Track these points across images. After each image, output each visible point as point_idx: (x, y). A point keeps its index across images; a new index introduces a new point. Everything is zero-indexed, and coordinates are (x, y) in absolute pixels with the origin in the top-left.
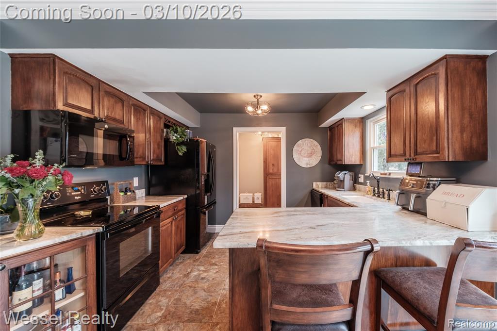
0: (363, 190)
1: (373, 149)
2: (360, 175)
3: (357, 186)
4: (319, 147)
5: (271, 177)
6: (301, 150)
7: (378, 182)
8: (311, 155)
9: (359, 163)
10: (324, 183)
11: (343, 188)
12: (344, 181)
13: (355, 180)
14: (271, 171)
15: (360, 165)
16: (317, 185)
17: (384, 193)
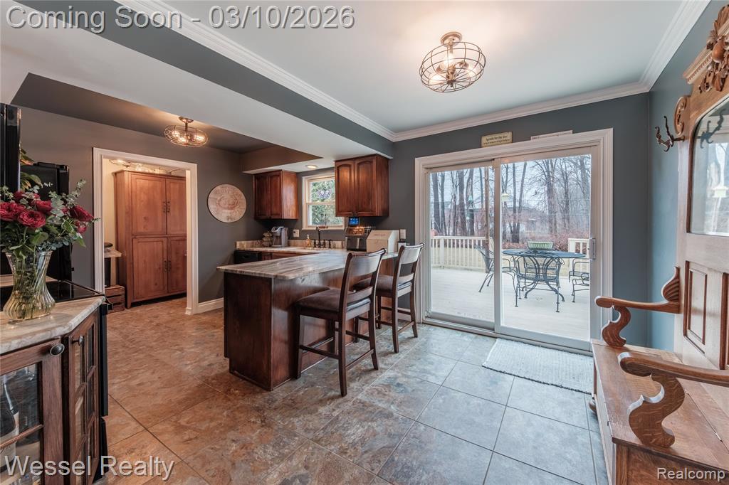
0: (299, 244)
1: (309, 204)
2: (294, 230)
3: (292, 241)
4: (243, 197)
5: (140, 240)
6: (220, 200)
7: (319, 234)
8: (232, 207)
9: (294, 218)
10: (250, 242)
11: (281, 244)
12: (281, 236)
13: (290, 236)
14: (141, 229)
15: (296, 220)
16: (241, 244)
17: (325, 243)
